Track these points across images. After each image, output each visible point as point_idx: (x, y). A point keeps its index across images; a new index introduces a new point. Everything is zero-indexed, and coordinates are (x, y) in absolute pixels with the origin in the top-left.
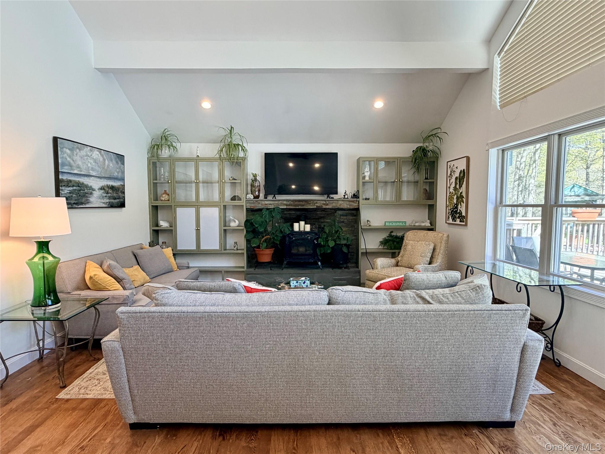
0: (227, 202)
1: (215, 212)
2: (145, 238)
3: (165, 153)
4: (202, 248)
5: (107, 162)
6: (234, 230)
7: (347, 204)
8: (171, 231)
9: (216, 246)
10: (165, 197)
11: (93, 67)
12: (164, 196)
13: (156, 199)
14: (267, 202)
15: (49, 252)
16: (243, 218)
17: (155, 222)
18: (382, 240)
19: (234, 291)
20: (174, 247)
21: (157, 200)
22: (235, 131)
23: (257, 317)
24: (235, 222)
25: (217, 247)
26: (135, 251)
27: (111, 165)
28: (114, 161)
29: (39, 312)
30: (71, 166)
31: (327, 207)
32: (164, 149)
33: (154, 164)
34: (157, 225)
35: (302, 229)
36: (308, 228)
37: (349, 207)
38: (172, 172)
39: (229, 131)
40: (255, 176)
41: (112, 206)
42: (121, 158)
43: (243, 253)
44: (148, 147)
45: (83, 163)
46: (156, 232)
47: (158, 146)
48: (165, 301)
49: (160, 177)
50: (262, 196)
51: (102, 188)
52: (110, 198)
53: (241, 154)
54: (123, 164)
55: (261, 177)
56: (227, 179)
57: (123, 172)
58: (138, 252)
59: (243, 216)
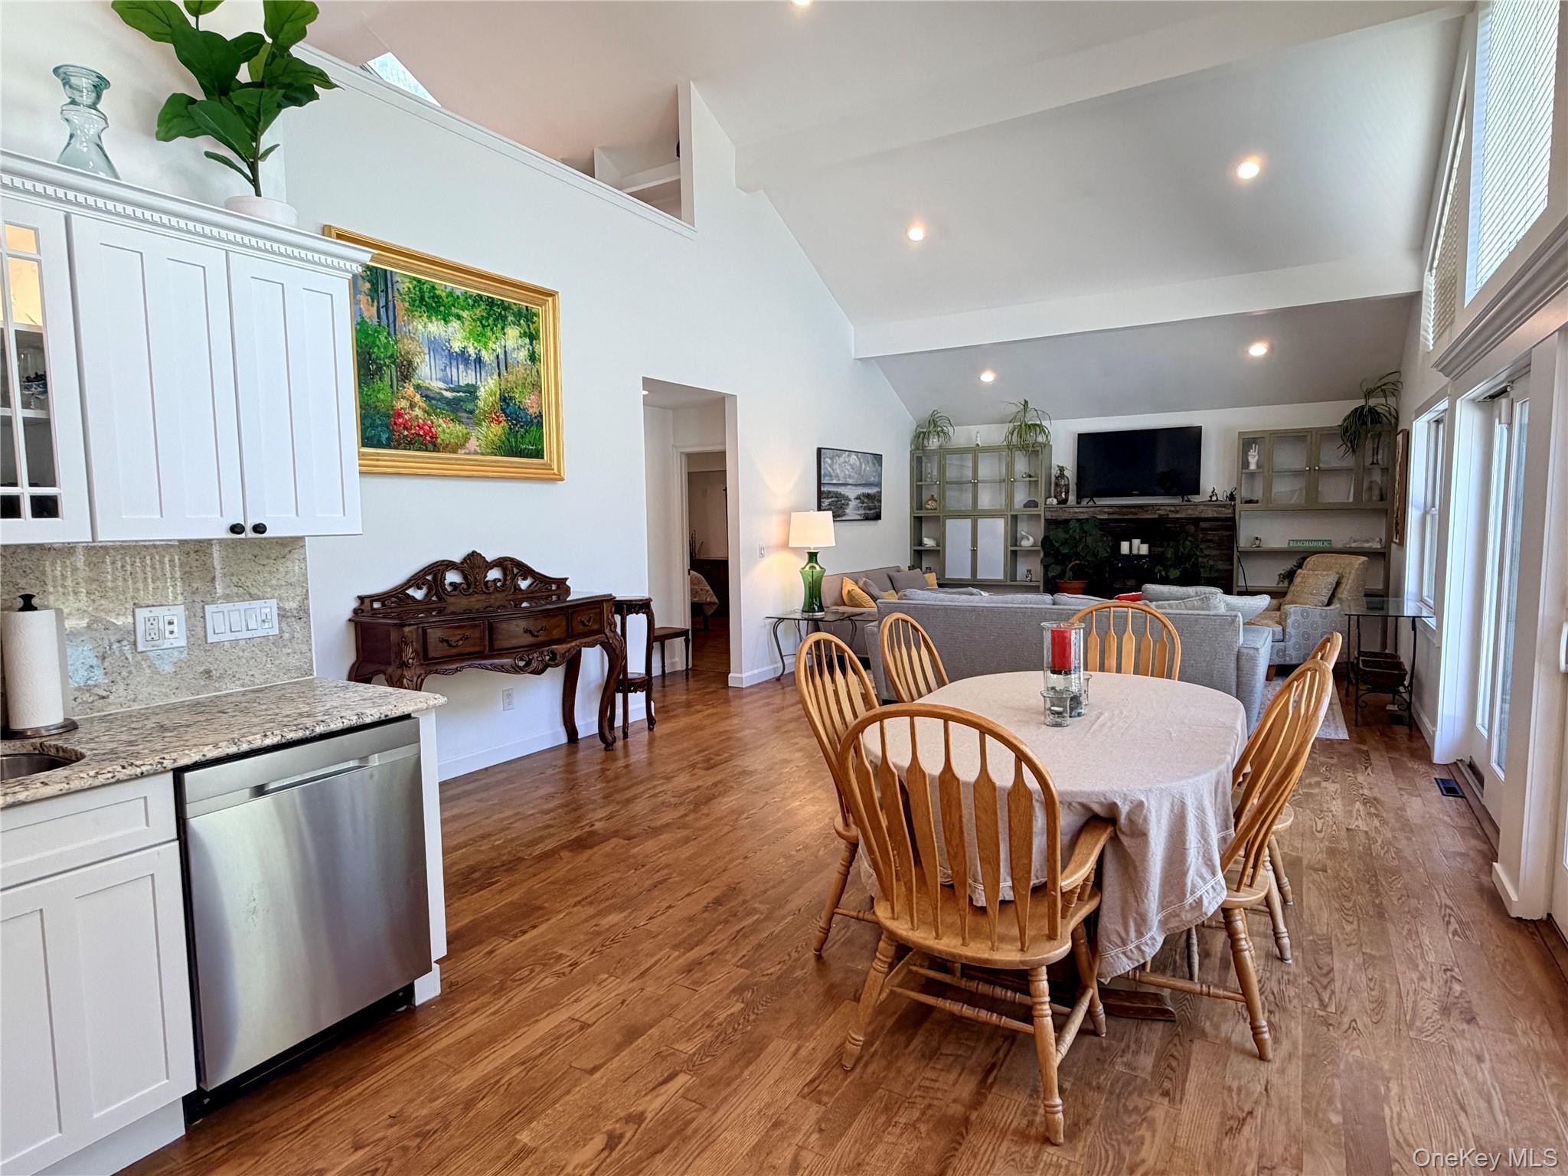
0: (1019, 510)
1: (1000, 525)
2: (904, 560)
3: (934, 443)
4: (979, 577)
5: (863, 466)
6: (1029, 553)
7: (1213, 511)
8: (938, 553)
9: (998, 574)
10: (931, 505)
11: (853, 357)
12: (930, 502)
13: (920, 507)
14: (1081, 510)
15: (816, 562)
16: (1041, 534)
17: (917, 539)
18: (1283, 572)
19: (972, 594)
20: (941, 573)
21: (921, 509)
22: (1030, 405)
23: (983, 611)
24: (1028, 539)
25: (1000, 576)
26: (891, 574)
27: (868, 468)
28: (871, 464)
29: (806, 615)
30: (830, 476)
31: (1178, 516)
32: (931, 437)
33: (919, 460)
34: (920, 543)
35: (1135, 552)
36: (1144, 549)
37: (1215, 515)
38: (942, 469)
39: (1022, 407)
40: (1062, 469)
41: (867, 518)
42: (878, 458)
43: (1039, 587)
44: (912, 435)
45: (841, 471)
46: (919, 554)
47: (924, 433)
48: (912, 597)
49: (926, 477)
50: (1072, 499)
51: (858, 498)
52: (865, 508)
53: (1041, 439)
54: (881, 465)
55: (1071, 473)
56: (1018, 476)
57: (880, 476)
58: (893, 574)
59: (1040, 531)
